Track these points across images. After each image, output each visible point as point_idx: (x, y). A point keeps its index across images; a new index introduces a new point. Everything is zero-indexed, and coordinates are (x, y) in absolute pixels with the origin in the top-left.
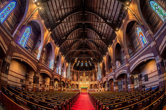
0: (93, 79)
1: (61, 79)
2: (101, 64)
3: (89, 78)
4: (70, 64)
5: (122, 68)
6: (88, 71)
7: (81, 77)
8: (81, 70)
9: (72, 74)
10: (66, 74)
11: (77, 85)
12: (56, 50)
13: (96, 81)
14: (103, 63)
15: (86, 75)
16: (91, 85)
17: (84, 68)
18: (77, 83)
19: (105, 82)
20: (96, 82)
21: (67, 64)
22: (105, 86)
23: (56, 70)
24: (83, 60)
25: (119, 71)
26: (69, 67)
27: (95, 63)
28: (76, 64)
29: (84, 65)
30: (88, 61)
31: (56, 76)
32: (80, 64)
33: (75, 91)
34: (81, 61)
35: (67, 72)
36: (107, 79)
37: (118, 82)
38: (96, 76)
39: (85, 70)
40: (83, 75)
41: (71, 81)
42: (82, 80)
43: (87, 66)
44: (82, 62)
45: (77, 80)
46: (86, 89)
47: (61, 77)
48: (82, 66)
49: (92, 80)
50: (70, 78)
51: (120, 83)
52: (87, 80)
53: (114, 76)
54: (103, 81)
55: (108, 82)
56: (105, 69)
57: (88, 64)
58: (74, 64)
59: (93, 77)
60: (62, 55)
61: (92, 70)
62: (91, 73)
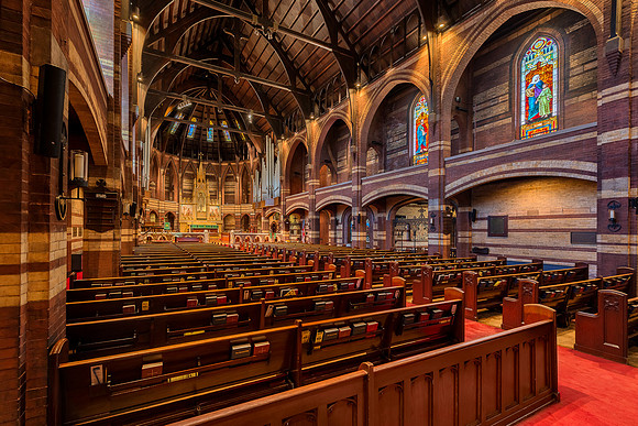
0: (236, 194)
3: (219, 188)
6: (216, 160)
7: (186, 184)
8: (185, 156)
9: (151, 168)
13: (248, 203)
15: (209, 178)
16: (226, 217)
17: (196, 149)
18: (170, 206)
20: (248, 209)
24: (199, 114)
27: (251, 135)
29: (200, 132)
30: (219, 121)
32: (183, 128)
34: (186, 116)
38: (245, 187)
39: (204, 159)
40: (194, 177)
42: (191, 196)
43: (210, 139)
44: (194, 120)
48: (190, 136)
49: (229, 200)
52: (214, 197)
57: (219, 134)
59: (237, 188)
61: (234, 160)
62: (228, 172)
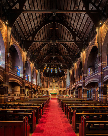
1: (31, 86)
2: (71, 71)
3: (58, 84)
4: (40, 71)
5: (93, 76)
6: (57, 77)
7: (51, 84)
8: (50, 77)
9: (42, 81)
10: (37, 81)
11: (47, 91)
12: (23, 56)
13: (65, 87)
14: (73, 70)
15: (56, 82)
16: (60, 91)
17: (54, 75)
18: (47, 89)
19: (74, 89)
20: (65, 89)
21: (37, 71)
22: (73, 93)
23: (26, 78)
24: (53, 67)
25: (90, 79)
26: (39, 74)
27: (65, 70)
28: (46, 70)
29: (54, 71)
30: (57, 68)
31: (27, 84)
32: (50, 71)
33: (45, 97)
34: (50, 68)
35: (37, 79)
36: (76, 86)
37: (88, 90)
38: (65, 83)
39: (55, 77)
40: (52, 82)
41: (41, 88)
42: (51, 87)
43: (56, 72)
45: (47, 87)
46: (55, 95)
47: (32, 85)
48: (52, 72)
49: (61, 87)
50: (41, 85)
51: (89, 91)
52: (57, 86)
53: (84, 83)
54: (71, 88)
55: (77, 89)
56: (75, 76)
58: (44, 71)
59: (62, 84)
60: (30, 61)
61: (62, 77)
62: (61, 80)
